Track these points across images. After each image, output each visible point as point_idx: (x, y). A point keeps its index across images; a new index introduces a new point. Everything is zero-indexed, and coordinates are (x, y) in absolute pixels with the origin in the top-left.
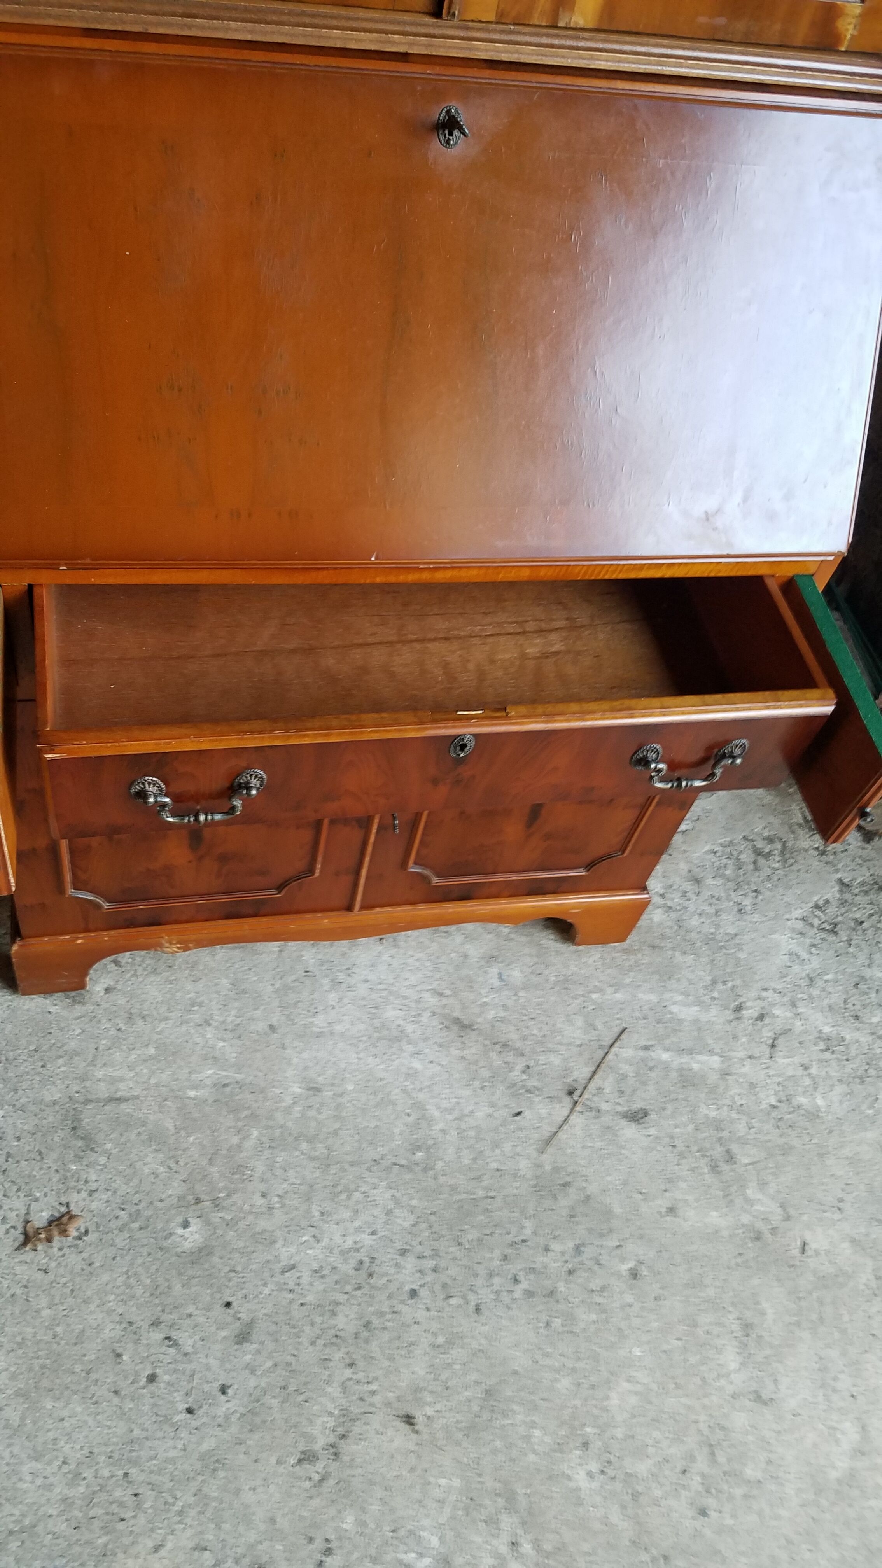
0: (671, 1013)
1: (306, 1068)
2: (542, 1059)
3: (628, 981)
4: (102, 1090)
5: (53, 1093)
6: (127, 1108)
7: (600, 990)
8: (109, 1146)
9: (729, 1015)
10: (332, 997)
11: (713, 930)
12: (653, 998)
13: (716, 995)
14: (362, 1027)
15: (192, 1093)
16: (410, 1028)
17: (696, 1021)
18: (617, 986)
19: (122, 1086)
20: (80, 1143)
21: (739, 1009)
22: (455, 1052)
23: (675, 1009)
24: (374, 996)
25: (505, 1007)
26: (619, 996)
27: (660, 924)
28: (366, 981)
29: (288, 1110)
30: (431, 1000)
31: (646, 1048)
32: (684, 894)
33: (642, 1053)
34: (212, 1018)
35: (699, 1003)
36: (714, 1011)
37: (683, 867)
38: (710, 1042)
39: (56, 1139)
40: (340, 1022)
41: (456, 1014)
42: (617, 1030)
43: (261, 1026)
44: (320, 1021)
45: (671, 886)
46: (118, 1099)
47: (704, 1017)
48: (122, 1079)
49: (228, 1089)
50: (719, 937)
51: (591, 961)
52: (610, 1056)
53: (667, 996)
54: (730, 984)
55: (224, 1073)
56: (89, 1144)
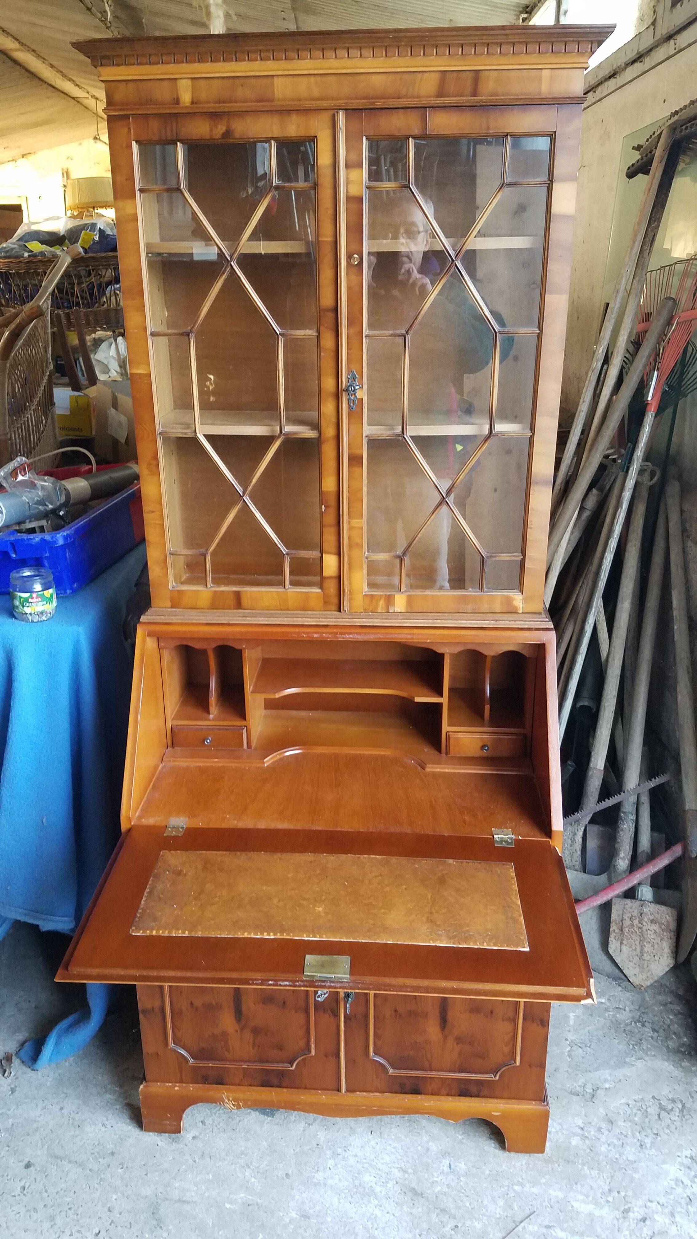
0: (572, 1206)
1: (303, 1203)
2: (468, 1223)
3: (543, 1180)
4: (176, 1194)
5: (147, 1191)
6: (187, 1207)
7: (522, 1185)
8: (171, 1227)
9: (617, 1214)
10: (331, 1163)
11: (617, 1156)
12: (561, 1195)
13: (610, 1199)
14: (346, 1184)
15: (228, 1206)
16: (378, 1189)
17: (590, 1214)
18: (534, 1183)
19: (188, 1194)
20: (155, 1223)
21: (626, 1211)
22: (405, 1209)
23: (576, 1204)
24: (359, 1166)
25: (449, 1186)
26: (535, 1190)
27: (576, 1147)
28: (356, 1156)
29: (285, 1226)
30: (397, 1174)
31: (548, 1227)
32: (599, 1130)
33: (544, 1230)
34: (251, 1164)
35: (596, 1203)
36: (606, 1210)
37: (602, 1111)
38: (599, 1230)
39: (142, 1217)
40: (332, 1178)
41: (413, 1185)
42: (528, 1212)
43: (281, 1174)
44: (319, 1176)
45: (590, 1123)
46: (184, 1201)
47: (597, 1213)
48: (188, 1190)
49: (250, 1208)
50: (621, 1161)
51: (518, 1164)
52: (520, 1228)
53: (572, 1194)
54: (623, 1194)
55: (250, 1197)
56: (160, 1224)
